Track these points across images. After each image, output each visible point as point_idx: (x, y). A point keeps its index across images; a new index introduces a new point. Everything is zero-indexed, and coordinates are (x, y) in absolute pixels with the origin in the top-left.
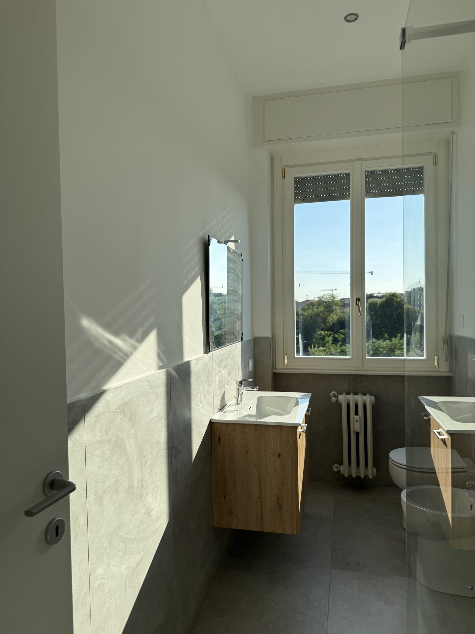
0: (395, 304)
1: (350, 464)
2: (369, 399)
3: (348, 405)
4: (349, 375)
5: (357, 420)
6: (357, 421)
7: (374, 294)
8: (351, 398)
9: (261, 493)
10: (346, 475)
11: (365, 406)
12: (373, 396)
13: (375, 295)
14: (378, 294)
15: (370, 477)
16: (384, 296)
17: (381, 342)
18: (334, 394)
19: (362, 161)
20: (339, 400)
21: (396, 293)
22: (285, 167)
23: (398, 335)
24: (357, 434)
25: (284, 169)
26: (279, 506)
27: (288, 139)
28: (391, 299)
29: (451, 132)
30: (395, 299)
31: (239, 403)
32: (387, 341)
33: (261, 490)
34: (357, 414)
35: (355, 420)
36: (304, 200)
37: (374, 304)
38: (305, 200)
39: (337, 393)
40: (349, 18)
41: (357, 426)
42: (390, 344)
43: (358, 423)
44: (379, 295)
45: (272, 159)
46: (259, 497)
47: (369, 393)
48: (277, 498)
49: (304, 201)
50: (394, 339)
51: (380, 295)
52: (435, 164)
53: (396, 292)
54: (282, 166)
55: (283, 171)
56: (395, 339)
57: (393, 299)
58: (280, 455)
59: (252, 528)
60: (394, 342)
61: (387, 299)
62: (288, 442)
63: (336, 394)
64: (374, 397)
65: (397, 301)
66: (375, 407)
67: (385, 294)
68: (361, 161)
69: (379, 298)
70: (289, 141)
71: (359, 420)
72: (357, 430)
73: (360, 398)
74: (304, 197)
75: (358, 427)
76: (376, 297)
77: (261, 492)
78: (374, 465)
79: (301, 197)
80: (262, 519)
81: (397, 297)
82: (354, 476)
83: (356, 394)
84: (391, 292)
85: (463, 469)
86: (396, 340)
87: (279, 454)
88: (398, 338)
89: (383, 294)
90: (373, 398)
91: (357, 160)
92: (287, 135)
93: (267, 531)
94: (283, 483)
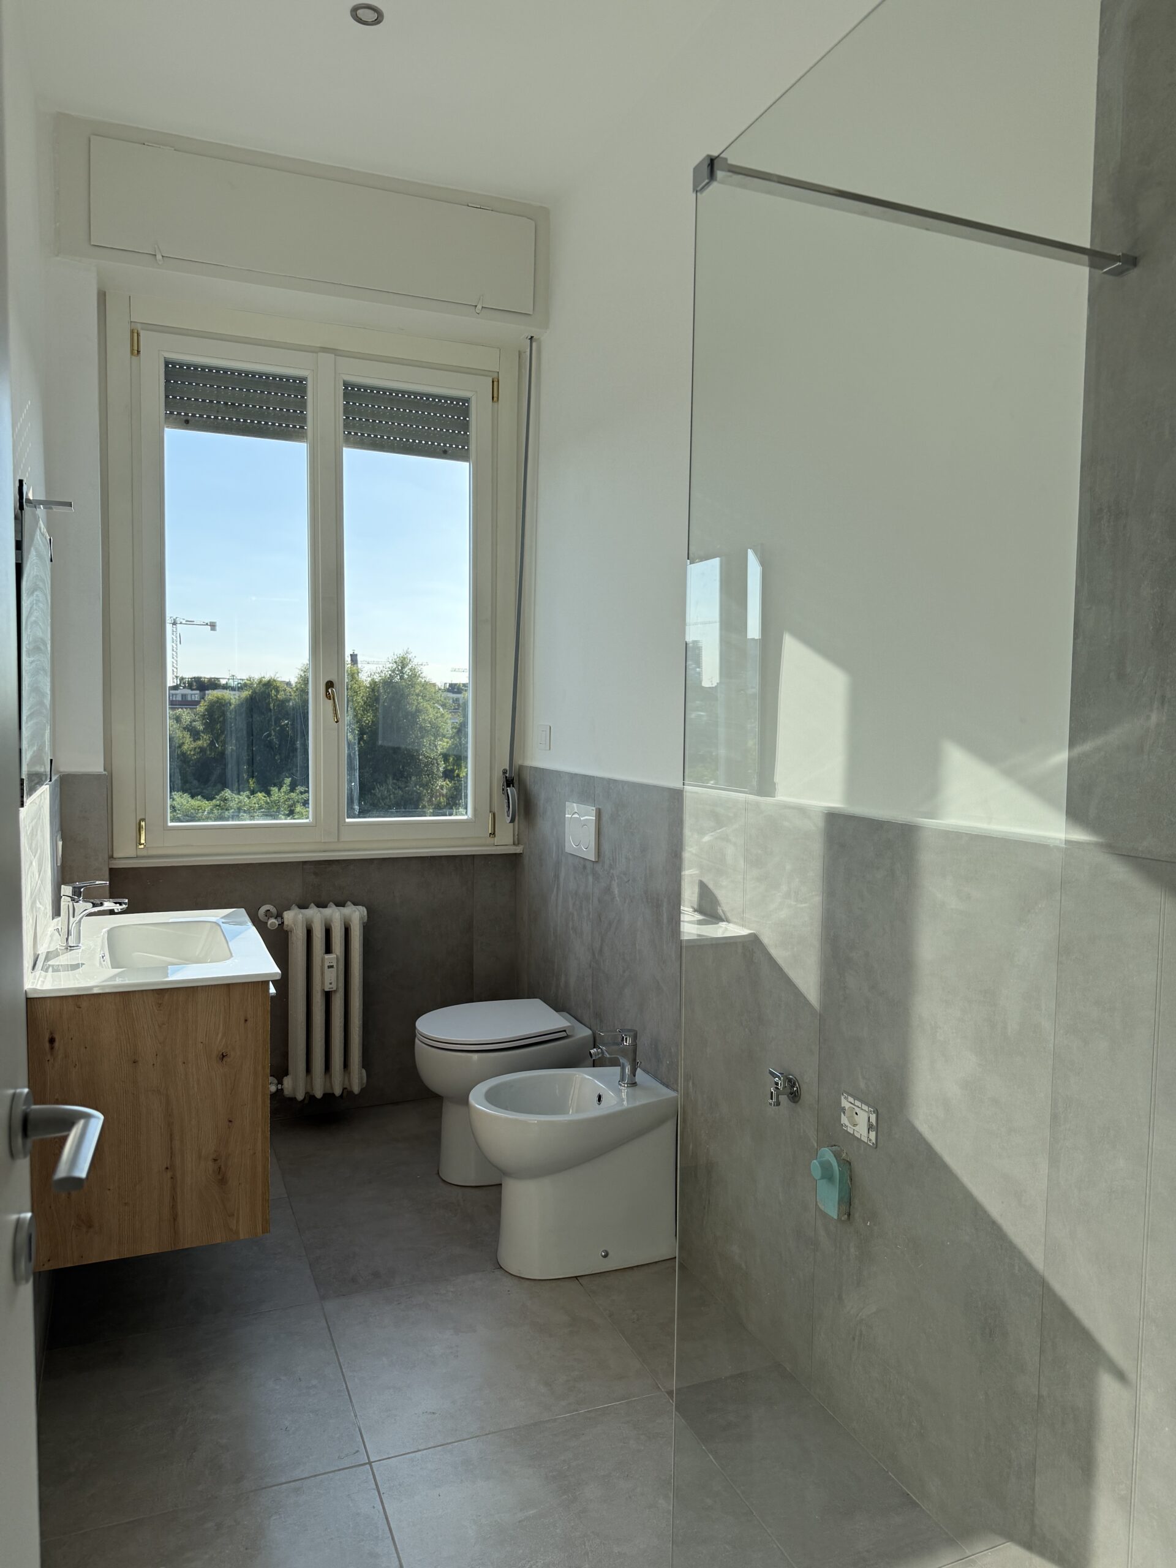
0: (274, 706)
1: (308, 1070)
2: (356, 914)
3: (309, 932)
4: (305, 863)
5: (331, 964)
6: (332, 967)
7: (221, 680)
8: (315, 915)
9: (171, 1157)
10: (300, 1096)
11: (347, 931)
12: (363, 906)
13: (223, 682)
14: (229, 679)
15: (356, 1089)
16: (245, 685)
17: (244, 799)
18: (269, 910)
19: (338, 357)
20: (286, 923)
21: (275, 681)
22: (139, 327)
23: (285, 781)
24: (328, 996)
25: (136, 331)
26: (221, 1178)
27: (159, 257)
28: (264, 692)
29: (530, 337)
30: (273, 695)
31: (70, 947)
32: (260, 795)
33: (171, 1148)
34: (328, 950)
35: (327, 964)
36: (187, 422)
37: (221, 703)
38: (190, 422)
39: (274, 908)
40: (360, 12)
41: (328, 977)
42: (267, 803)
43: (334, 970)
44: (232, 683)
45: (102, 296)
46: (167, 1168)
47: (351, 901)
48: (215, 1160)
49: (189, 424)
50: (274, 789)
51: (236, 683)
52: (494, 398)
53: (275, 678)
54: (131, 322)
55: (135, 336)
56: (279, 790)
57: (269, 695)
58: (224, 1054)
59: (149, 1247)
60: (275, 797)
61: (254, 692)
62: (246, 1020)
63: (273, 910)
64: (366, 908)
65: (277, 700)
66: (368, 929)
67: (247, 680)
68: (335, 355)
69: (233, 689)
70: (160, 263)
71: (335, 964)
72: (331, 986)
73: (335, 914)
74: (187, 414)
75: (334, 980)
76: (225, 687)
77: (171, 1153)
78: (366, 1063)
79: (179, 414)
80: (175, 1218)
81: (277, 690)
82: (319, 1094)
83: (322, 905)
84: (264, 677)
85: (565, 1031)
86: (281, 793)
87: (221, 1053)
88: (285, 788)
89: (243, 680)
90: (363, 912)
91: (324, 350)
92: (156, 246)
93: (187, 1246)
94: (230, 1121)
